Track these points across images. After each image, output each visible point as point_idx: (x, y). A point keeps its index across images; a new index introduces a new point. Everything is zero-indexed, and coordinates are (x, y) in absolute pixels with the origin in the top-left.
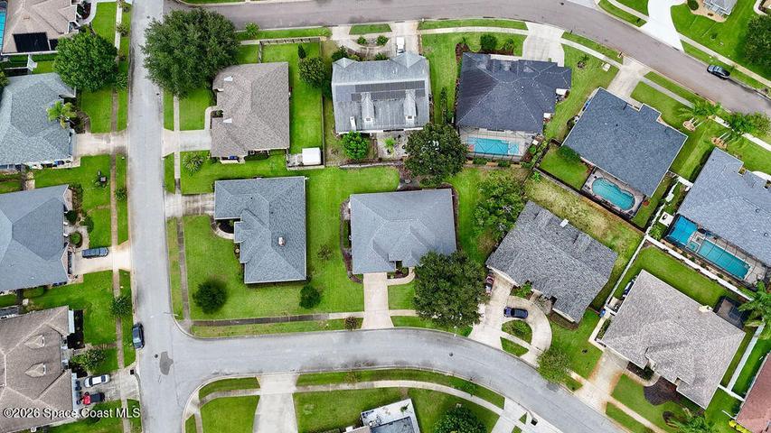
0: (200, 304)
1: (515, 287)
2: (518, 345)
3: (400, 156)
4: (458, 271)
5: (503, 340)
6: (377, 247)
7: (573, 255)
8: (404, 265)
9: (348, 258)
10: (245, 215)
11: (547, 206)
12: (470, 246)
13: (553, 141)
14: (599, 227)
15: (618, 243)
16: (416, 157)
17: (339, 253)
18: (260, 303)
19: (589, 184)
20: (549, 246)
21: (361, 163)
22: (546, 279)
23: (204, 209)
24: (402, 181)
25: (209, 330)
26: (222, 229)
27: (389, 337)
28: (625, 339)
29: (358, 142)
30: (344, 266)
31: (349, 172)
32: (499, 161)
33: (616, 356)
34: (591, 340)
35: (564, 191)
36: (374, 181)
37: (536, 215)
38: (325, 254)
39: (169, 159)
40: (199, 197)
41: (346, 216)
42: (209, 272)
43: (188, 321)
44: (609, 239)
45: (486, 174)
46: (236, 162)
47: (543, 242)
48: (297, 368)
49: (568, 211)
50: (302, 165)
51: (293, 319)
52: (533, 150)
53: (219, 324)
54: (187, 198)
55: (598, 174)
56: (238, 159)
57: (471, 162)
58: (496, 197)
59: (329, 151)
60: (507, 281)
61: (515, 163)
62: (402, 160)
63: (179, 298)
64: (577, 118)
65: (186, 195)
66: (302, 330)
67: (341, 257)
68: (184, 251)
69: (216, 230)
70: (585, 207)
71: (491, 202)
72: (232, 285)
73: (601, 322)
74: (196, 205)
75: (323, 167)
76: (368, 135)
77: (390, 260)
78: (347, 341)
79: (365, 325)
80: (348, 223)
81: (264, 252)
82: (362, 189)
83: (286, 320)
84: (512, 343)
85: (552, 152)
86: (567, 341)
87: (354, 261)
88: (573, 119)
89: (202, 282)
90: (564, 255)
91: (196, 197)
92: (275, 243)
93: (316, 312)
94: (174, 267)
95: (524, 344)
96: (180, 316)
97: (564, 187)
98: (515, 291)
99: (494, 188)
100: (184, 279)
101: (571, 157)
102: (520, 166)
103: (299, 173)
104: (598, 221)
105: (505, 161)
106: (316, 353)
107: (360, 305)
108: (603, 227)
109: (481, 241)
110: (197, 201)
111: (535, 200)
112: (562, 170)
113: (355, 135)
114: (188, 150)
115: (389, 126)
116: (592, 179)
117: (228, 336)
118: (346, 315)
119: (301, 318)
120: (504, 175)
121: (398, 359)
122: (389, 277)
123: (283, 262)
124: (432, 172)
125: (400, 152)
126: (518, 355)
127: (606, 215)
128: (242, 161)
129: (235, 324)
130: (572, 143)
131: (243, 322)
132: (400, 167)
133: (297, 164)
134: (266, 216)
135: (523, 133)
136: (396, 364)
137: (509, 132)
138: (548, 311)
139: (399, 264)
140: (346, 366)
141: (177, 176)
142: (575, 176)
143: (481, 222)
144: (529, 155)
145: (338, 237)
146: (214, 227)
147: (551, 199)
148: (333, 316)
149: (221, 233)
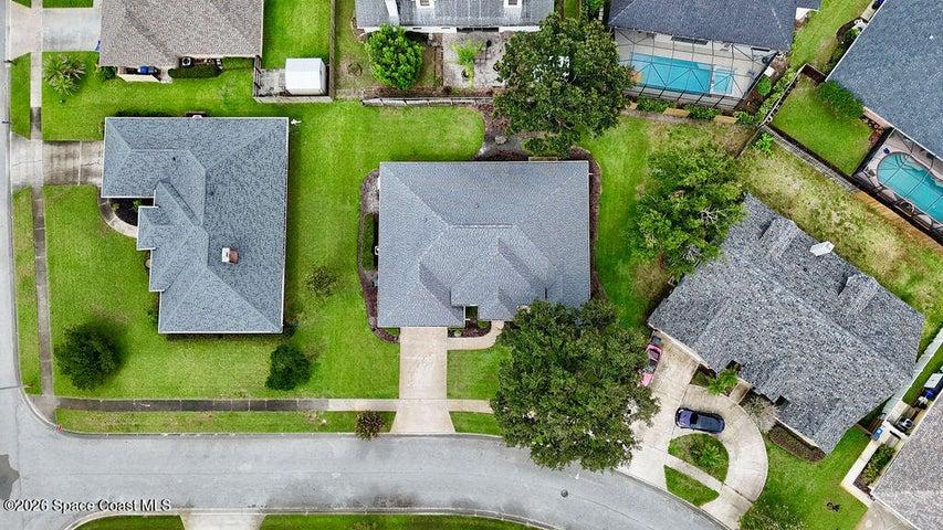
0: (66, 371)
1: (701, 369)
2: (698, 484)
3: (489, 86)
4: (596, 352)
5: (671, 474)
6: (428, 278)
7: (838, 318)
8: (482, 316)
9: (371, 292)
10: (161, 194)
11: (781, 207)
12: (616, 279)
13: (808, 71)
14: (882, 256)
15: (921, 290)
16: (521, 89)
17: (355, 278)
18: (192, 372)
19: (872, 165)
20: (790, 298)
21: (406, 95)
22: (774, 364)
23: (87, 173)
24: (489, 139)
25: (90, 418)
26: (122, 217)
27: (446, 451)
28: (924, 495)
29: (399, 50)
30: (362, 306)
31: (383, 113)
32: (692, 105)
33: (894, 518)
34: (848, 482)
35: (819, 177)
36: (432, 136)
37: (765, 227)
38: (324, 281)
39: (20, 65)
40: (78, 149)
41: (371, 208)
42: (94, 303)
43: (50, 399)
44: (902, 281)
45: (662, 133)
46: (151, 78)
47: (778, 290)
48: (262, 501)
49: (822, 220)
50: (286, 94)
51: (258, 407)
52: (765, 88)
53: (111, 407)
54: (55, 149)
55: (891, 144)
56: (157, 74)
57: (634, 106)
58: (689, 190)
59: (344, 66)
60: (688, 356)
61: (724, 114)
62: (490, 93)
63: (33, 350)
64: (860, 24)
65: (52, 143)
66: (273, 428)
67: (358, 289)
68: (44, 256)
69: (109, 218)
70: (859, 212)
71: (678, 202)
72: (137, 332)
73: (871, 448)
74: (70, 164)
75: (327, 100)
76: (423, 38)
77: (454, 303)
78: (362, 456)
79: (399, 425)
80: (374, 220)
81: (194, 274)
82: (407, 151)
83: (244, 407)
84: (686, 477)
85: (803, 92)
86: (799, 482)
87: (383, 298)
88: (852, 24)
89: (78, 321)
90: (820, 320)
91: (72, 148)
92: (213, 260)
93: (301, 394)
94: (25, 287)
95: (711, 482)
96: (33, 387)
97: (820, 168)
98: (703, 376)
99: (687, 170)
100: (44, 314)
101: (840, 105)
102: (734, 120)
103: (279, 111)
104: (883, 243)
105: (704, 108)
106: (300, 474)
107: (391, 386)
108: (893, 254)
109: (642, 272)
110: (73, 156)
111: (758, 194)
112: (818, 133)
113: (393, 35)
114: (58, 48)
115: (469, 21)
116: (880, 154)
117: (127, 432)
118: (361, 405)
119: (273, 406)
120: (700, 137)
121: (459, 496)
122: (451, 333)
123: (234, 298)
124: (553, 124)
125: (487, 77)
126: (698, 502)
127: (900, 231)
128: (167, 79)
129: (144, 409)
130: (849, 75)
131: (158, 405)
132: (486, 108)
133: (277, 90)
134: (197, 200)
135: (747, 50)
136: (454, 505)
137: (718, 46)
138: (769, 426)
139: (471, 311)
140: (356, 504)
141: (36, 102)
142: (847, 147)
143: (651, 242)
144: (754, 99)
145: (354, 247)
146: (105, 212)
147: (790, 192)
148: (337, 405)
149: (119, 225)
